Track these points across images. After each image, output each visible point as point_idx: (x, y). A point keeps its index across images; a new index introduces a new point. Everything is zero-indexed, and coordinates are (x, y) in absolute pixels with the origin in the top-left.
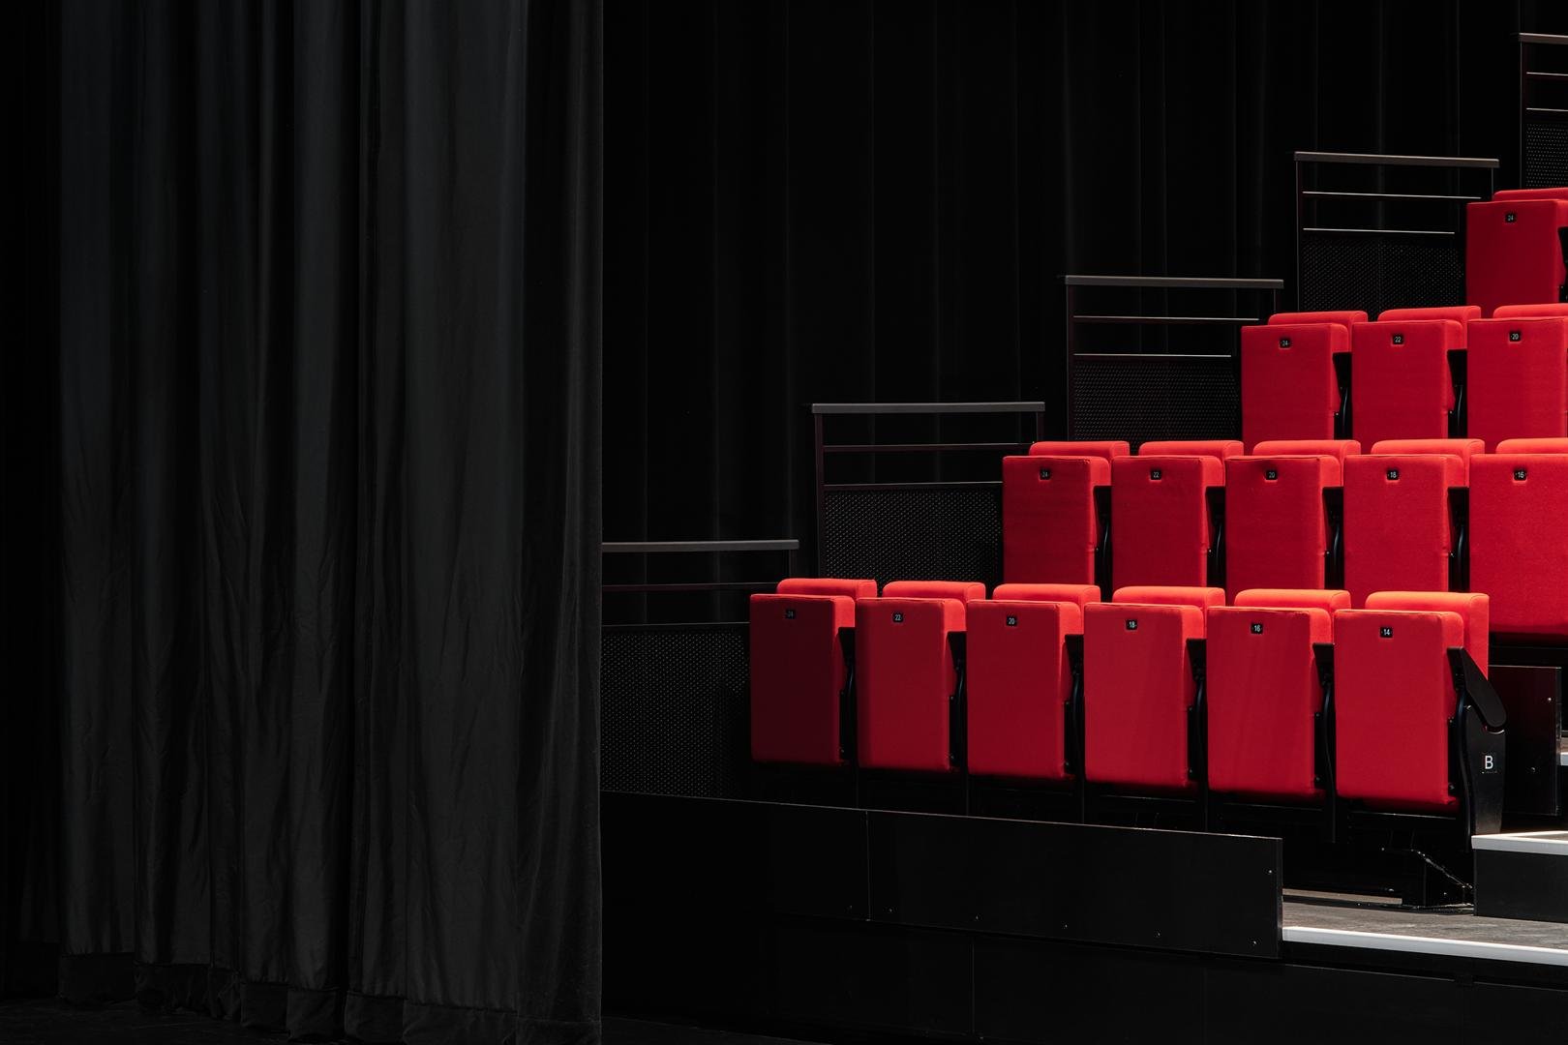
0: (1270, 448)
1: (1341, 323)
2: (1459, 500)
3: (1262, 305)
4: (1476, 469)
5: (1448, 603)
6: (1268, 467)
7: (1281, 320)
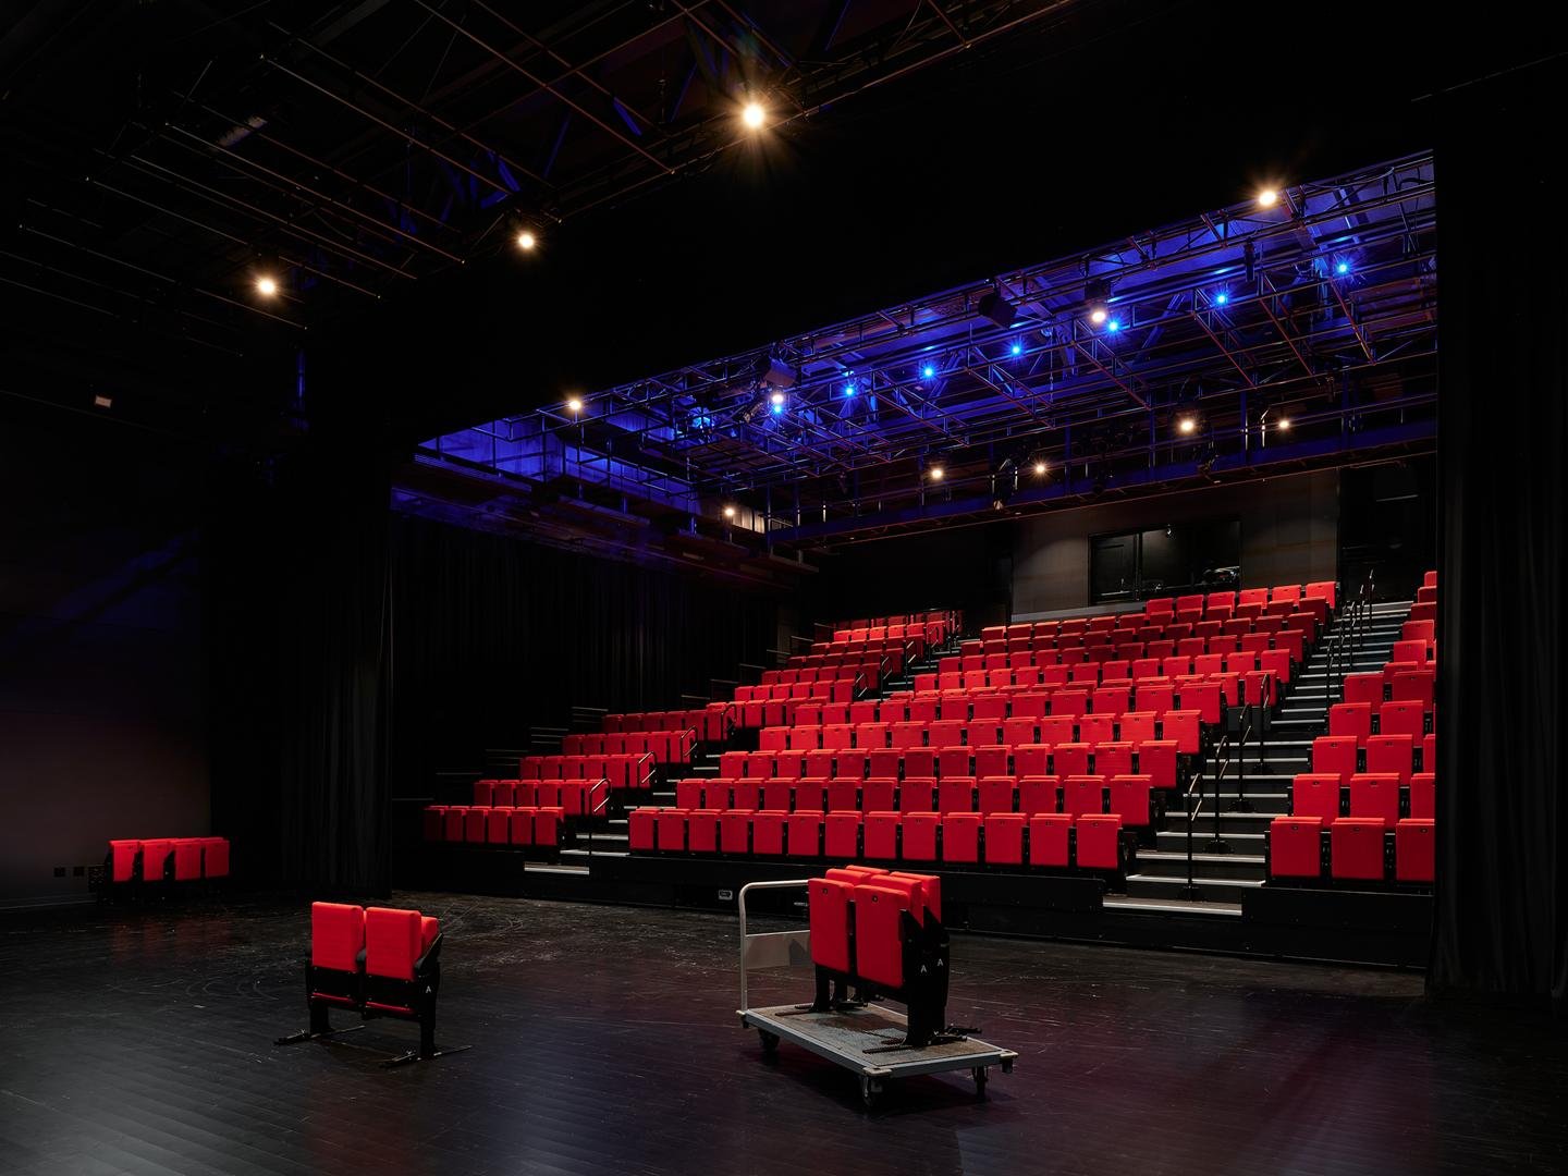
0: (524, 781)
1: (539, 758)
2: (559, 792)
3: (524, 755)
4: (563, 785)
5: (556, 809)
6: (524, 785)
7: (527, 758)
